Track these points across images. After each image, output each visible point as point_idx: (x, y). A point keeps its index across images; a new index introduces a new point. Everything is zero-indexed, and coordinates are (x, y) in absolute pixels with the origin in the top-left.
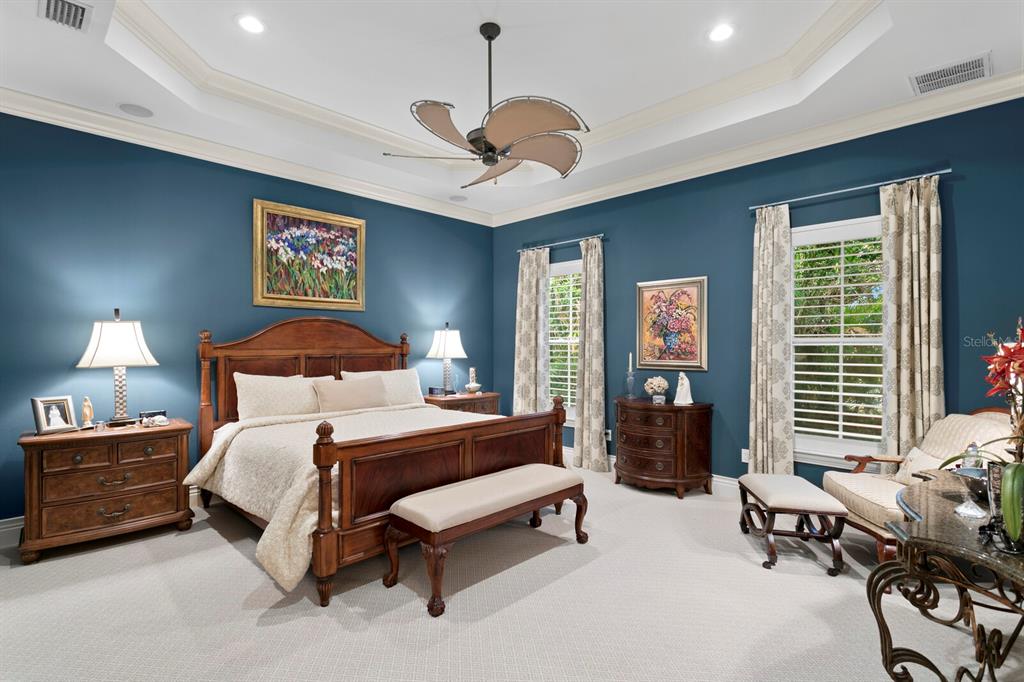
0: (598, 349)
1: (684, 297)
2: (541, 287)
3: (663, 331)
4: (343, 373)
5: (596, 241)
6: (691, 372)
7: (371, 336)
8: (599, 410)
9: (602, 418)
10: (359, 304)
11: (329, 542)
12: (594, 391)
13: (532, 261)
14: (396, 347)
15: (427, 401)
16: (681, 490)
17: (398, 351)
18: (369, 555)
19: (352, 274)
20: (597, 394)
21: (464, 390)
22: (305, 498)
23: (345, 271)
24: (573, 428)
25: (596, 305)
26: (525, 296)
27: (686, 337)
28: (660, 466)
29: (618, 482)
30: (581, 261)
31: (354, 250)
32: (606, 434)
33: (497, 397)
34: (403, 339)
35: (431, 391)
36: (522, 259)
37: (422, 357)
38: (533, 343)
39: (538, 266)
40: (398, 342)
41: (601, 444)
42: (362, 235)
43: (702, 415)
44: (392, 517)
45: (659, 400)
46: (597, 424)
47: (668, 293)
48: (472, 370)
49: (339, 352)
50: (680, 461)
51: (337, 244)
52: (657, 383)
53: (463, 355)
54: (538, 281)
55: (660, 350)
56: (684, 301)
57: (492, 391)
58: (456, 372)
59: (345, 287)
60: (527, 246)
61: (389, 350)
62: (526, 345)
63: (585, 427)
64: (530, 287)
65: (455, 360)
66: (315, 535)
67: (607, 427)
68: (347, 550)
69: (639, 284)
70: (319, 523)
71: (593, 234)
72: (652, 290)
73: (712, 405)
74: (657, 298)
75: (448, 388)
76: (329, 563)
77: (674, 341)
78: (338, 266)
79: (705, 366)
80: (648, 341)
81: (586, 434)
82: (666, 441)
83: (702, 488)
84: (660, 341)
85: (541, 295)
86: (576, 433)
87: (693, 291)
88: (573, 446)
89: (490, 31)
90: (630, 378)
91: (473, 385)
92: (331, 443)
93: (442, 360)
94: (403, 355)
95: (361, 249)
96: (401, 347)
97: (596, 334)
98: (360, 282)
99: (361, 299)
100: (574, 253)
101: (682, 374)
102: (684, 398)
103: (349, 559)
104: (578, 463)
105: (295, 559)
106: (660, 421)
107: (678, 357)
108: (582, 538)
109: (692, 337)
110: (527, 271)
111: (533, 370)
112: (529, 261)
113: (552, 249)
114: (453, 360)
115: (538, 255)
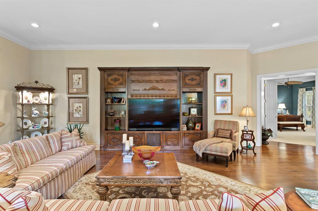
2: (304, 96)
21: (286, 114)
24: (311, 121)
26: (300, 97)
30: (312, 91)
35: (279, 114)
36: (299, 90)
38: (302, 106)
39: (303, 92)
48: (287, 111)
53: (285, 108)
54: (303, 94)
57: (292, 114)
58: (284, 111)
60: (301, 88)
63: (313, 120)
64: (301, 95)
75: (282, 113)
85: (304, 97)
86: (311, 122)
88: (311, 124)
91: (288, 113)
93: (281, 109)
104: (312, 127)
108: (304, 131)
110: (300, 93)
111: (302, 111)
112: (301, 91)
113: (306, 89)
114: (283, 109)
115: (303, 90)
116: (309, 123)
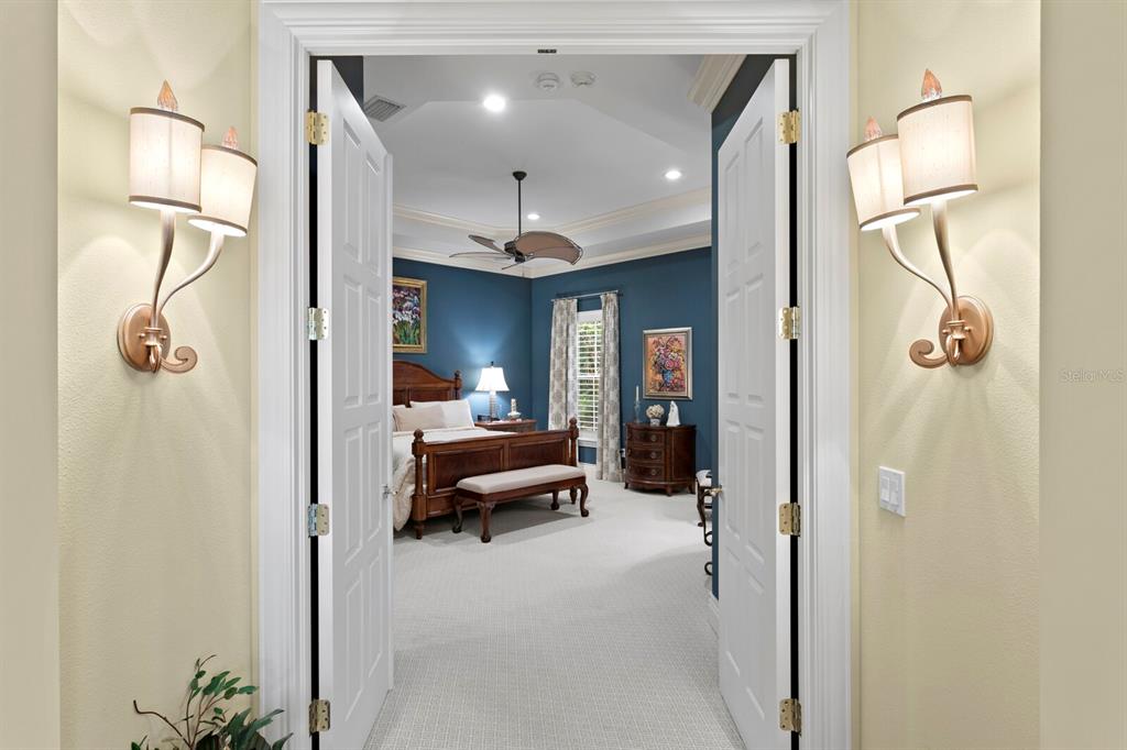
0: (615, 384)
1: (676, 343)
2: (570, 331)
3: (661, 369)
4: (412, 403)
5: (612, 296)
6: (679, 401)
7: (430, 373)
8: (615, 432)
9: (617, 439)
10: (423, 347)
11: (421, 501)
12: (611, 417)
13: (563, 308)
14: (451, 382)
15: (476, 425)
16: (669, 490)
17: (453, 385)
18: (445, 513)
19: (417, 325)
20: (613, 419)
21: (507, 418)
22: (406, 475)
23: (412, 322)
24: (595, 449)
25: (612, 347)
26: (558, 339)
27: (678, 374)
28: (654, 472)
29: (626, 487)
30: (601, 311)
31: (418, 305)
32: (621, 452)
33: (535, 423)
34: (457, 375)
35: (480, 418)
36: (556, 307)
37: (472, 390)
38: (564, 378)
39: (568, 313)
40: (452, 378)
41: (616, 460)
42: (424, 294)
43: (688, 434)
44: (459, 489)
45: (655, 423)
46: (613, 444)
47: (665, 339)
48: (513, 400)
49: (408, 387)
50: (668, 469)
51: (405, 301)
52: (656, 409)
53: (506, 389)
54: (568, 327)
55: (660, 384)
56: (676, 346)
57: (530, 418)
58: (499, 401)
59: (412, 335)
60: (560, 296)
61: (445, 385)
62: (558, 380)
63: (605, 446)
64: (562, 331)
65: (499, 393)
66: (414, 498)
67: (622, 446)
68: (432, 508)
69: (646, 332)
70: (416, 490)
71: (610, 289)
72: (655, 337)
73: (694, 426)
74: (657, 343)
75: (494, 416)
76: (422, 514)
77: (670, 376)
78: (406, 319)
79: (690, 396)
80: (651, 376)
81: (605, 452)
82: (658, 453)
83: (687, 489)
84: (659, 377)
85: (570, 339)
86: (597, 452)
87: (682, 338)
88: (595, 463)
89: (519, 176)
90: (637, 406)
91: (514, 413)
92: (422, 442)
93: (488, 392)
94: (456, 389)
95: (424, 304)
96: (456, 382)
97: (613, 371)
98: (422, 331)
99: (423, 344)
100: (595, 304)
101: (672, 402)
102: (674, 421)
103: (433, 513)
104: (599, 476)
105: (402, 510)
106: (653, 438)
107: (672, 389)
108: (585, 513)
109: (682, 374)
110: (559, 318)
111: (564, 401)
112: (561, 309)
113: (579, 300)
114: (497, 392)
115: (568, 304)
116: (587, 455)
